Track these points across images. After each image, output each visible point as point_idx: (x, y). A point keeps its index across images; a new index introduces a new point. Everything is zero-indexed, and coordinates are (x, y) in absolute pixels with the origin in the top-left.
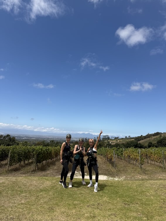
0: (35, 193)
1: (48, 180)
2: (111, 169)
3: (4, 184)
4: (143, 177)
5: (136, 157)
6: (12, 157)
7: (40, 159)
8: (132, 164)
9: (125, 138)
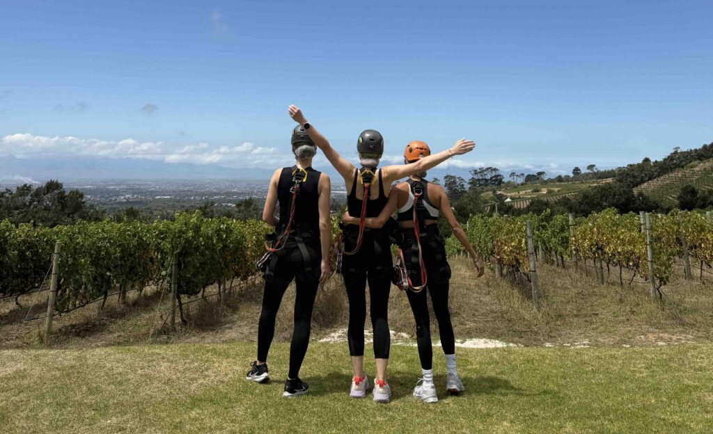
0: (163, 415)
1: (228, 357)
2: (521, 311)
3: (24, 377)
4: (674, 338)
5: (630, 248)
6: (69, 272)
7: (194, 276)
8: (613, 284)
9: (572, 175)
